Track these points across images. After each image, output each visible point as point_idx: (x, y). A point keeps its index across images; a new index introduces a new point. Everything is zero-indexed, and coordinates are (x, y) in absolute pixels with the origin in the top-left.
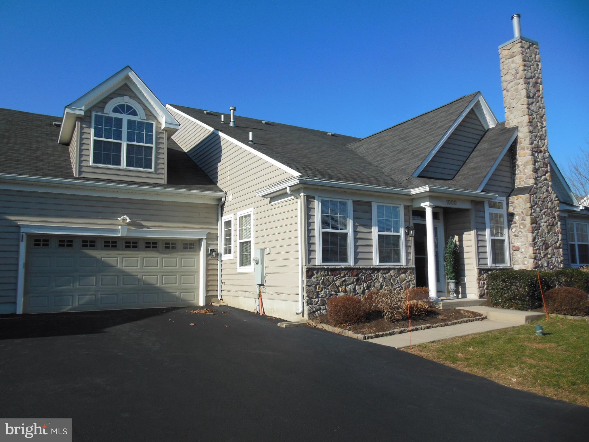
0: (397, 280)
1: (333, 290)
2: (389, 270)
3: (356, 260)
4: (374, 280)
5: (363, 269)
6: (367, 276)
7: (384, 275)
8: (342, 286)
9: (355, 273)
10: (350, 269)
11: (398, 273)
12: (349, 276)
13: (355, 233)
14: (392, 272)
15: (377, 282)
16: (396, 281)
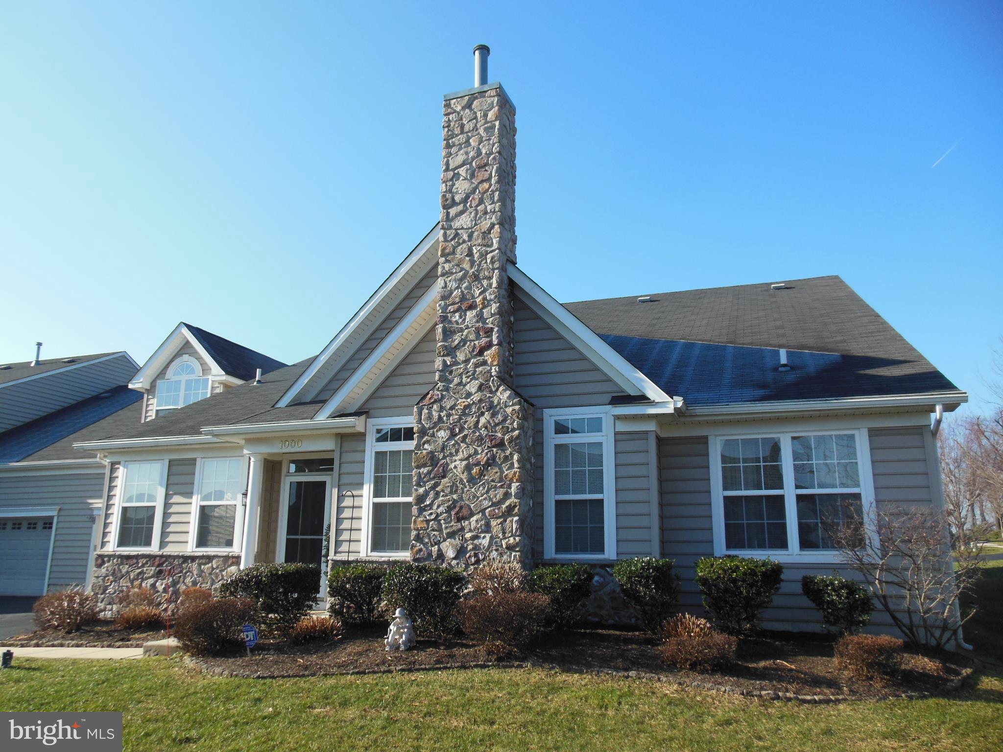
0: (223, 576)
1: (124, 585)
2: (209, 559)
3: (163, 544)
4: (186, 573)
5: (170, 556)
6: (175, 568)
7: (202, 567)
8: (137, 579)
9: (157, 562)
10: (151, 557)
11: (225, 565)
12: (149, 567)
13: (167, 505)
14: (214, 563)
15: (189, 576)
16: (220, 576)
